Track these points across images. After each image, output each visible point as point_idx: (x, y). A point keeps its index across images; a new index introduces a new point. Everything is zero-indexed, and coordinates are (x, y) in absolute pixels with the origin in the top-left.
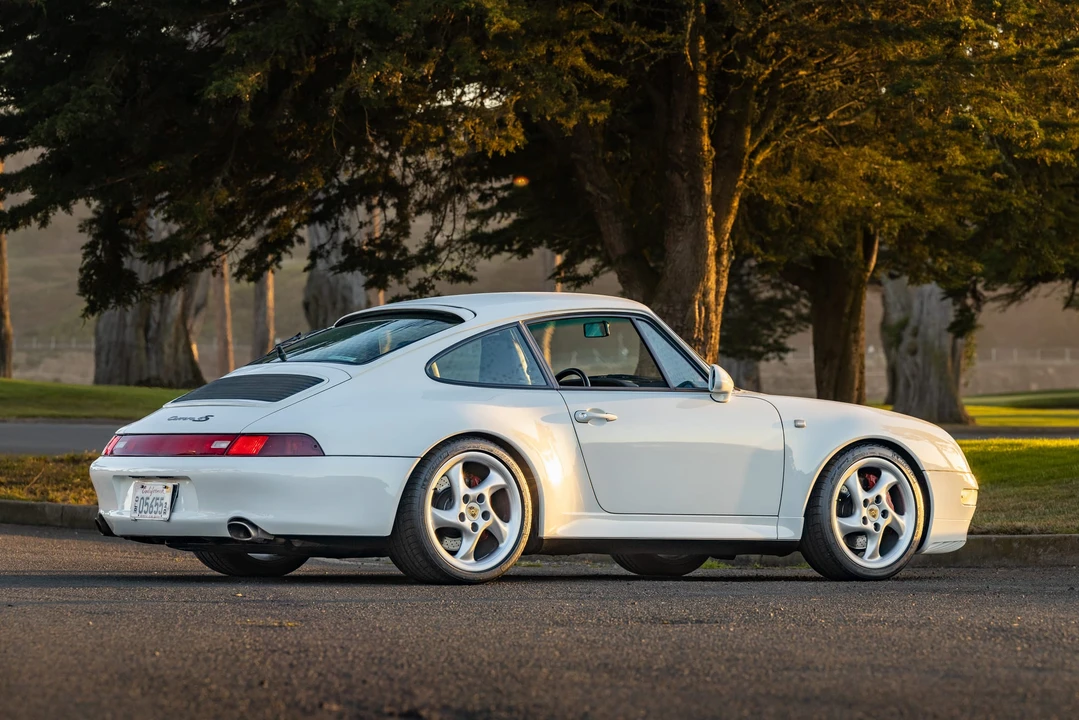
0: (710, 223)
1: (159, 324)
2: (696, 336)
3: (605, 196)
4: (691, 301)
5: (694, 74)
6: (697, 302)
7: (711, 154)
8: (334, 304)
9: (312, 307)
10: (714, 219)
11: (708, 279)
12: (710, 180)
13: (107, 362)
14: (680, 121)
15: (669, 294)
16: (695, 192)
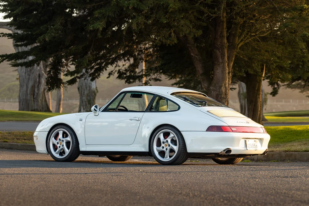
0: (226, 64)
1: (37, 94)
2: (223, 96)
3: (197, 57)
4: (222, 86)
5: (223, 22)
7: (227, 44)
8: (86, 88)
9: (80, 89)
10: (228, 63)
11: (226, 80)
13: (22, 105)
14: (219, 35)
15: (215, 84)
16: (223, 55)
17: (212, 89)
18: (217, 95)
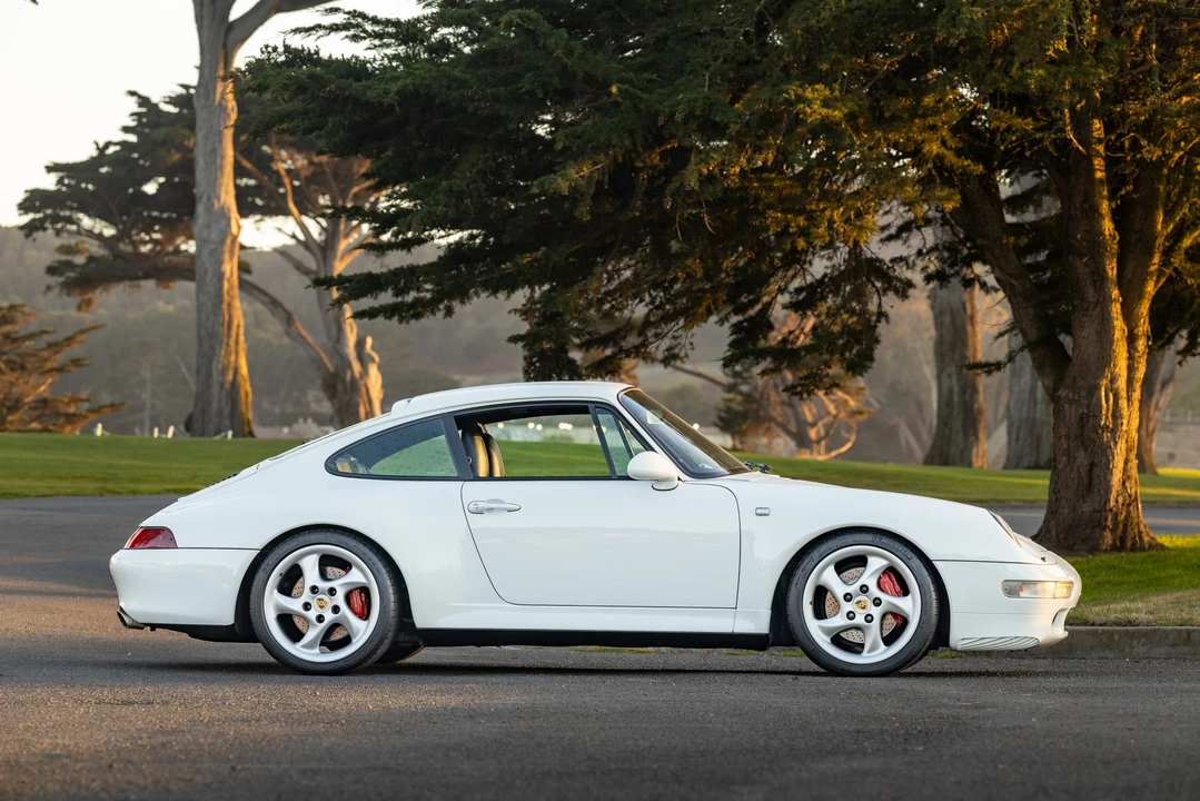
0: (1116, 309)
2: (1102, 423)
3: (1014, 282)
4: (1097, 388)
5: (1088, 159)
6: (1103, 389)
7: (1115, 238)
10: (1122, 305)
11: (1116, 365)
12: (1115, 265)
14: (1078, 205)
15: (1074, 381)
16: (1099, 277)
17: (1063, 395)
18: (1081, 419)
